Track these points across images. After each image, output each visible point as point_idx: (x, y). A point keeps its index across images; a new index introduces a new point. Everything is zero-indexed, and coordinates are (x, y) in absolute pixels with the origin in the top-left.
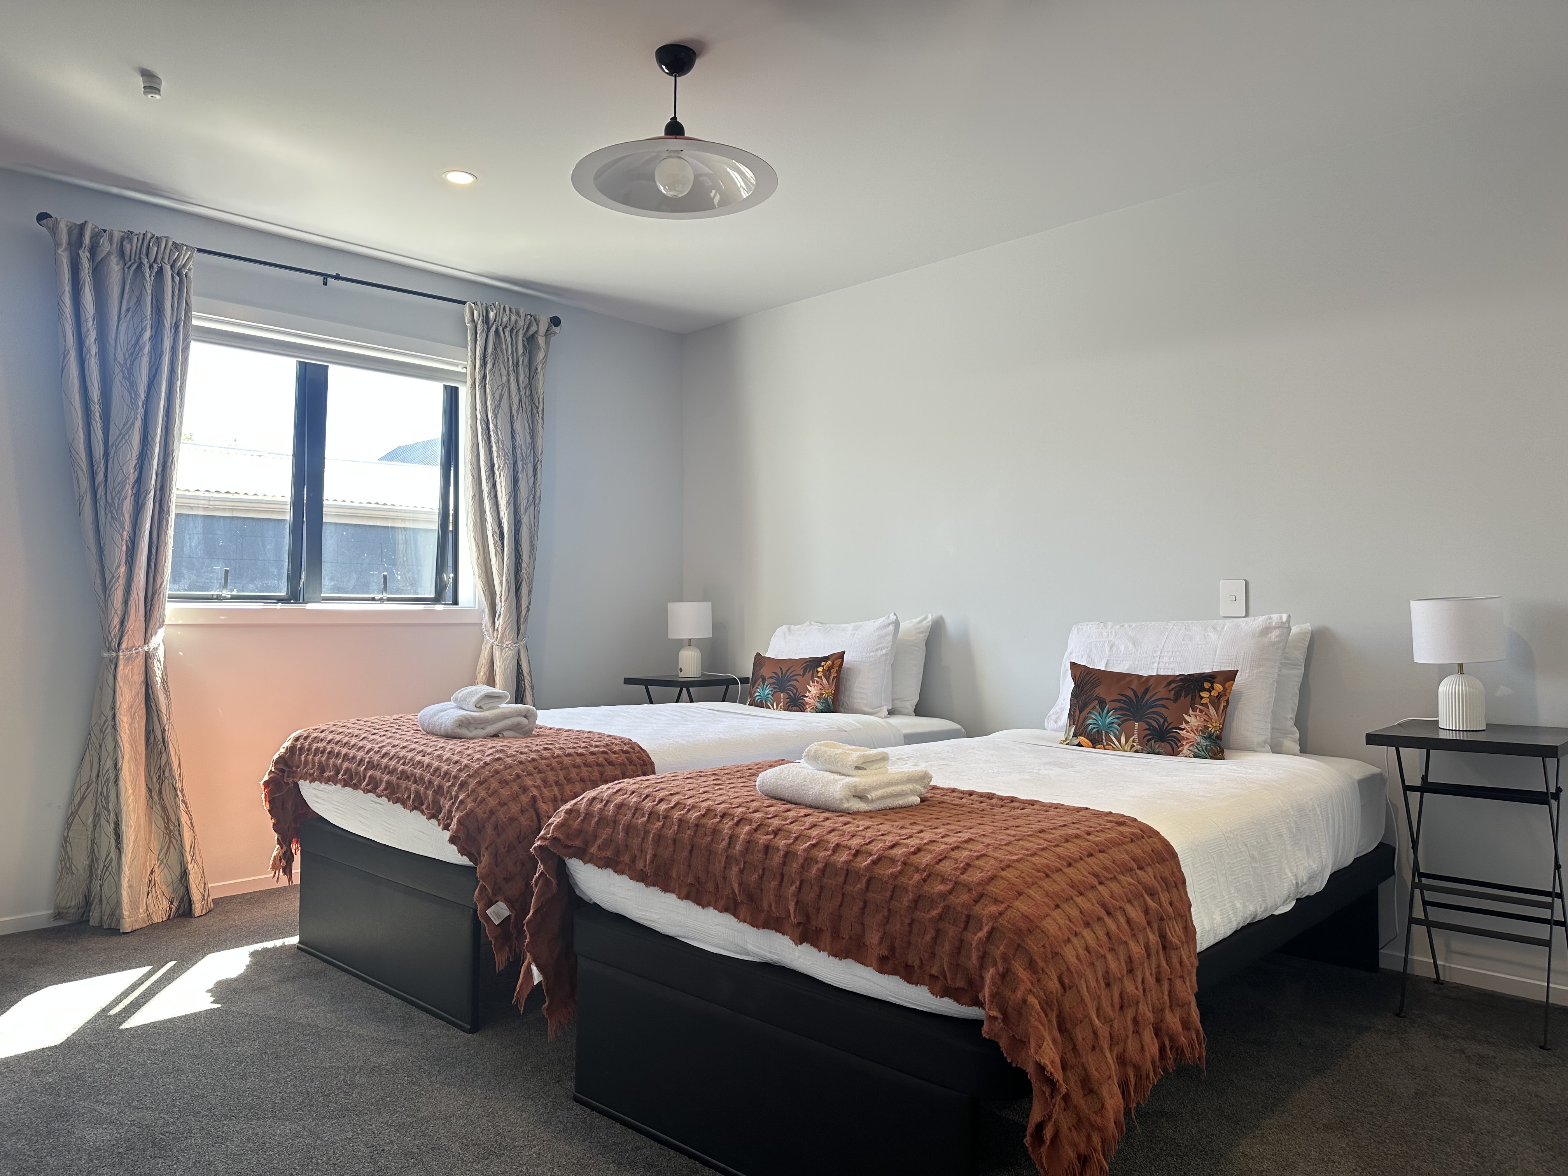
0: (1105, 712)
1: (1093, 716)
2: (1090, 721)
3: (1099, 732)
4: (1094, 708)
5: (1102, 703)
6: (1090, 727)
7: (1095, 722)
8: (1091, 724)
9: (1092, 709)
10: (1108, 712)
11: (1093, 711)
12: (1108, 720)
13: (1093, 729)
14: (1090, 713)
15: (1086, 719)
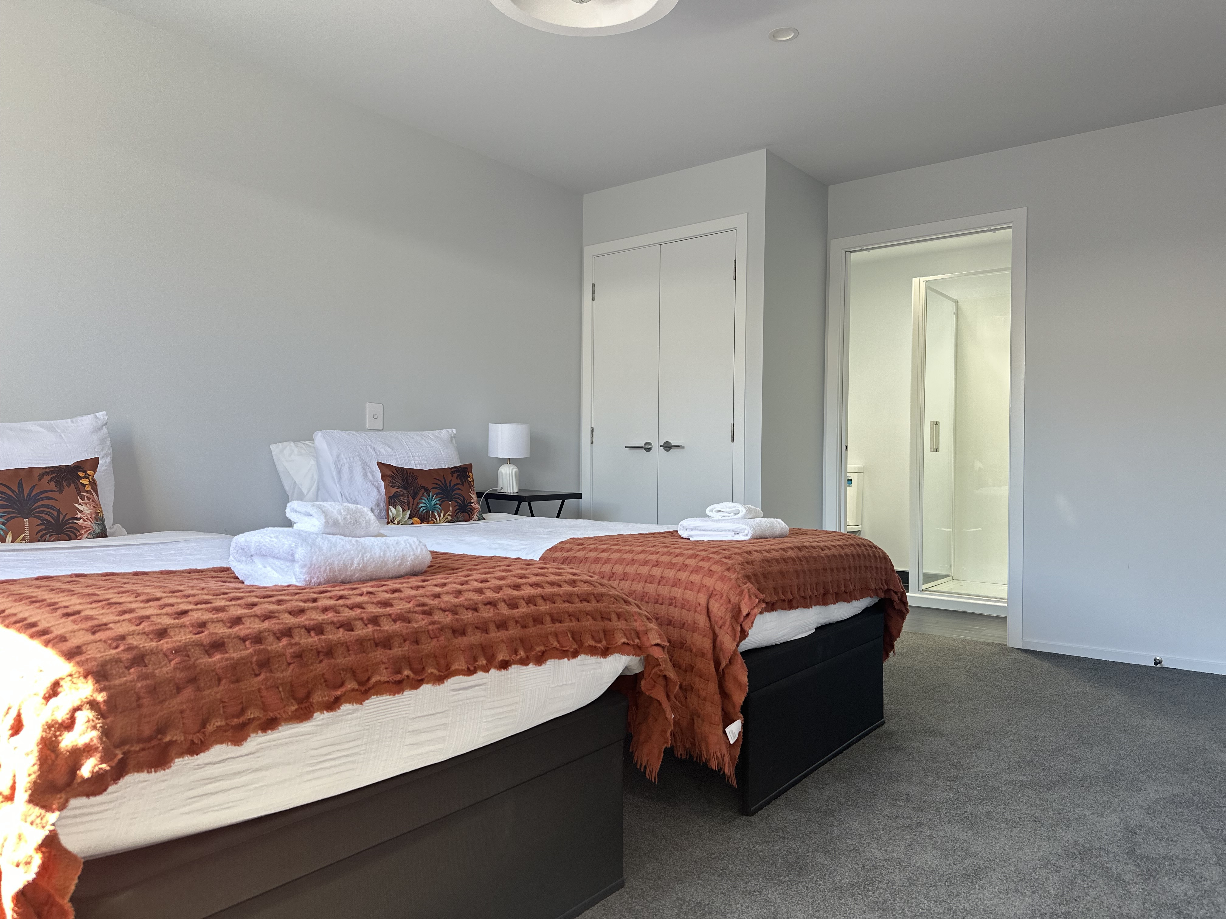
0: (431, 496)
1: (423, 501)
2: (422, 505)
3: (428, 512)
4: (423, 495)
5: (427, 490)
6: (422, 509)
7: (424, 505)
8: (422, 507)
9: (422, 496)
10: (432, 497)
11: (423, 497)
12: (433, 503)
13: (423, 510)
14: (421, 499)
15: (419, 503)
